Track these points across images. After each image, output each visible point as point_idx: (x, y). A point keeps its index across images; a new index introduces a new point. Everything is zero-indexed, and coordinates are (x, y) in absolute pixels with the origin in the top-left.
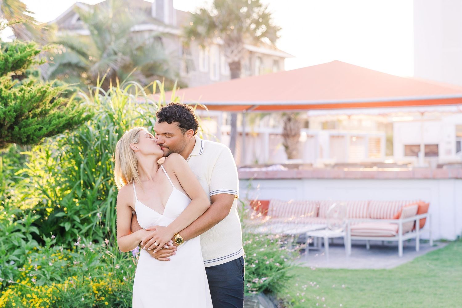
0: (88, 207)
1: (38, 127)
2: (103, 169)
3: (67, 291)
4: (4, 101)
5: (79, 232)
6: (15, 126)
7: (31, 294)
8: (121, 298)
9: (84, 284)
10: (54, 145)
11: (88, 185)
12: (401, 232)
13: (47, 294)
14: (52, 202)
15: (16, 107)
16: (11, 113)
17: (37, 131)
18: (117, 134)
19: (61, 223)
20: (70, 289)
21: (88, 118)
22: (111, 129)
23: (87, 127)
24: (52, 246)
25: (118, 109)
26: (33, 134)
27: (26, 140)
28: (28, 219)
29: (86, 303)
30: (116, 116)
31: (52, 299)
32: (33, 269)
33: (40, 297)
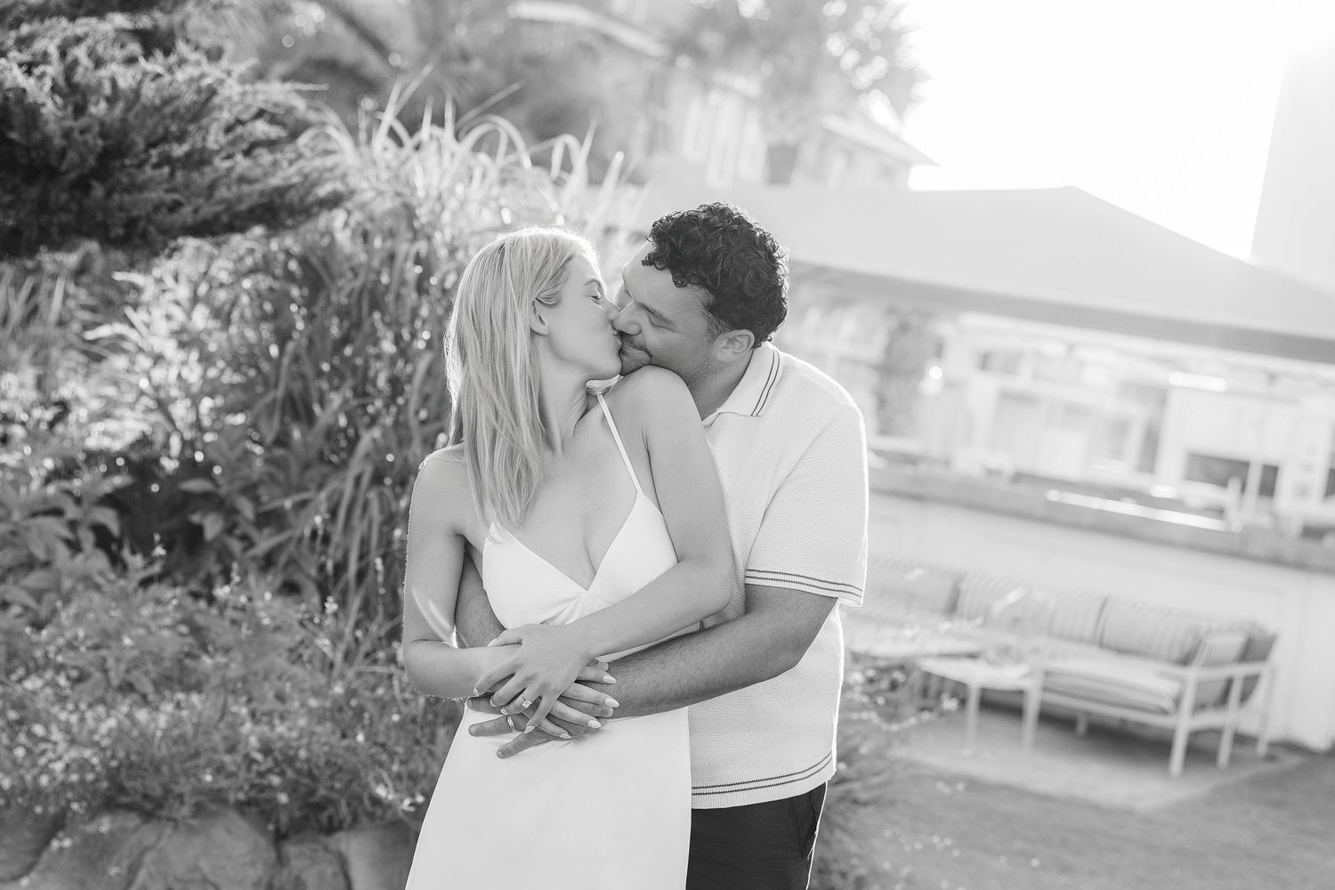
0: (288, 477)
1: (169, 197)
2: (354, 368)
3: (163, 737)
4: (78, 98)
5: (245, 550)
6: (95, 184)
7: (47, 726)
8: (332, 788)
9: (222, 725)
10: (220, 269)
11: (298, 408)
12: (1187, 704)
13: (96, 738)
14: (184, 443)
15: (108, 120)
16: (89, 138)
17: (164, 210)
18: (418, 270)
19: (193, 511)
20: (176, 732)
21: (334, 201)
22: (403, 248)
23: (329, 232)
24: (146, 583)
25: (434, 193)
26: (149, 220)
27: (120, 231)
28: (93, 484)
29: (216, 786)
30: (423, 215)
31: (109, 753)
32: (71, 646)
33: (73, 742)
